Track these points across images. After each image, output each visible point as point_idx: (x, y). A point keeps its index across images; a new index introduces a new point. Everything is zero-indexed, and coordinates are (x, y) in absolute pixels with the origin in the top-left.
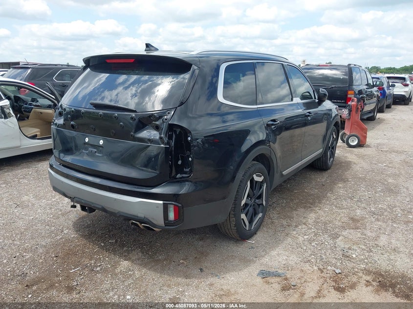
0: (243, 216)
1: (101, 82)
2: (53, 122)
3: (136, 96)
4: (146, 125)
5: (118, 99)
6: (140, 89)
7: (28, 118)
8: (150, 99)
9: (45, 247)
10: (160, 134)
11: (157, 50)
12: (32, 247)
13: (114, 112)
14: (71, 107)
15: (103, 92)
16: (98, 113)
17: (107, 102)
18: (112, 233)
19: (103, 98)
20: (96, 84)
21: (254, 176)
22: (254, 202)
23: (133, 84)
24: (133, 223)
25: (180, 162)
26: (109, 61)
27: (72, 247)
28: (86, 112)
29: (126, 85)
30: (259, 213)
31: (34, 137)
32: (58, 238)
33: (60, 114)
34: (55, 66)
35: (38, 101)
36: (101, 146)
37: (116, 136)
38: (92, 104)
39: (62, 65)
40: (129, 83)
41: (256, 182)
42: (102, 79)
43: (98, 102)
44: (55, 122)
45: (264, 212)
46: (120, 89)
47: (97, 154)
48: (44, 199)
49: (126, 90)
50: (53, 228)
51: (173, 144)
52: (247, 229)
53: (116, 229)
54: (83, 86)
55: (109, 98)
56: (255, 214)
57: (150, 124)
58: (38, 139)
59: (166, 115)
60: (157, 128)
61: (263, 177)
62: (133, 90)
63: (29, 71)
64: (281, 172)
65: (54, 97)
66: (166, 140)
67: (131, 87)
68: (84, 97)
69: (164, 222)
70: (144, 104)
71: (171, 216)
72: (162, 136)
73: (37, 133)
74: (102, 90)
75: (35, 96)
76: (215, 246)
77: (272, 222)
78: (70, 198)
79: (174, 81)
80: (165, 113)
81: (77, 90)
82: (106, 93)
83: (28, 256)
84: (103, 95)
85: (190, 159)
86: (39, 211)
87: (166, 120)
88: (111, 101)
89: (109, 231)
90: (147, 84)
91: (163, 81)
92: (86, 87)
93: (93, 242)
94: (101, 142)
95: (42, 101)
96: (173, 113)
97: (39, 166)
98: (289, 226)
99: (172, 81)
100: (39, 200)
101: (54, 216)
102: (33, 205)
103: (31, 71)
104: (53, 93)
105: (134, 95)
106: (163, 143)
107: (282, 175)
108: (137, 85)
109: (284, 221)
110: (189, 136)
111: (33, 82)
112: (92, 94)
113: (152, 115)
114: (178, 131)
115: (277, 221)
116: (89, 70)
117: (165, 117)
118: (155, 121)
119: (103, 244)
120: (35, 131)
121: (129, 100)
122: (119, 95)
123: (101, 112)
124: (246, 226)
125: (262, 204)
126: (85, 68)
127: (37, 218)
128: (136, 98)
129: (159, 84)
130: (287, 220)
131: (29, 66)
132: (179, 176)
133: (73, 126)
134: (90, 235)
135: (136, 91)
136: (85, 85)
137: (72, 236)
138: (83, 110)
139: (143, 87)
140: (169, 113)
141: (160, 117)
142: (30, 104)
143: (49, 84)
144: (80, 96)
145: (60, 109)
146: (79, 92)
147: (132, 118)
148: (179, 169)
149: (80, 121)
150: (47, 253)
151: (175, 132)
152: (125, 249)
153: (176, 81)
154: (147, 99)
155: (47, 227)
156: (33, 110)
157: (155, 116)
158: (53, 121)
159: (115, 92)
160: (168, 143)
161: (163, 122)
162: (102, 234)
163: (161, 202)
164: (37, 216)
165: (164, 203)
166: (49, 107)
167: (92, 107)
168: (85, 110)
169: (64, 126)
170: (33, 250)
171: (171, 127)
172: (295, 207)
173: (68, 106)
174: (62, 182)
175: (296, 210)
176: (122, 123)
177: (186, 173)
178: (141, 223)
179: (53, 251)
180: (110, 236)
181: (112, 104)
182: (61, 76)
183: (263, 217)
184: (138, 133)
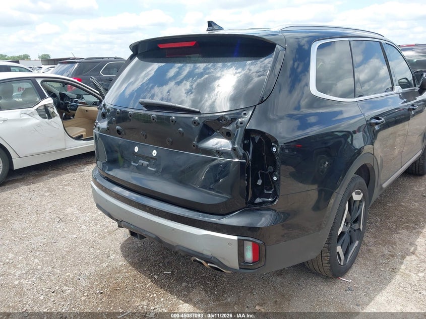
0: (339, 249)
1: (149, 77)
2: (96, 126)
3: (192, 93)
4: (214, 132)
5: (170, 97)
6: (196, 83)
7: (73, 116)
8: (209, 96)
9: (89, 278)
10: (233, 143)
11: (221, 29)
12: (73, 277)
13: (170, 115)
14: (116, 107)
15: (152, 87)
16: (149, 116)
17: (157, 101)
18: (167, 260)
19: (152, 97)
20: (144, 79)
21: (354, 194)
22: (351, 227)
23: (187, 78)
24: (195, 261)
25: (260, 182)
26: (162, 46)
27: (119, 280)
28: (135, 114)
29: (178, 80)
30: (355, 241)
31: (79, 138)
32: (104, 265)
33: (104, 116)
34: (102, 59)
35: (83, 98)
36: (154, 158)
37: (172, 145)
38: (142, 103)
39: (109, 58)
40: (182, 77)
41: (355, 201)
42: (150, 73)
43: (148, 100)
44: (97, 126)
45: (361, 239)
46: (172, 84)
47: (149, 168)
48: (89, 212)
49: (179, 85)
50: (98, 251)
51: (250, 157)
52: (342, 264)
53: (171, 255)
54: (130, 82)
55: (160, 96)
56: (351, 242)
57: (218, 130)
58: (84, 140)
59: (242, 117)
60: (228, 135)
61: (362, 194)
62: (187, 85)
63: (76, 65)
64: (381, 185)
65: (98, 92)
66: (241, 152)
67: (185, 82)
68: (131, 95)
69: (239, 264)
70: (203, 102)
71: (249, 256)
72: (236, 146)
73: (83, 134)
74: (151, 85)
75: (81, 92)
76: (299, 284)
77: (369, 250)
78: (117, 220)
79: (240, 73)
80: (239, 114)
81: (122, 85)
82: (156, 90)
83: (69, 290)
84: (153, 92)
85: (275, 178)
86: (83, 227)
87: (241, 123)
88: (162, 99)
89: (164, 258)
90: (203, 78)
91: (223, 73)
92: (133, 83)
93: (144, 273)
94: (155, 153)
95: (88, 98)
96: (250, 113)
97: (85, 170)
98: (392, 256)
99: (236, 73)
100: (83, 213)
101: (99, 235)
102: (77, 219)
103: (78, 65)
104: (97, 89)
105: (189, 92)
106: (238, 157)
107: (382, 188)
108: (191, 79)
109: (384, 249)
110: (273, 146)
111: (80, 77)
112: (141, 90)
113: (222, 117)
114: (257, 138)
115: (375, 249)
116: (136, 59)
117: (240, 120)
118: (225, 125)
119: (156, 277)
120: (80, 131)
121: (183, 98)
122: (171, 92)
123: (154, 114)
124: (340, 260)
125: (359, 229)
126: (132, 58)
127: (81, 237)
128: (192, 95)
129: (219, 78)
130: (388, 248)
131: (76, 61)
132: (258, 200)
133: (118, 131)
134: (141, 262)
135: (191, 86)
136: (132, 80)
137: (120, 264)
138: (131, 111)
139: (199, 81)
140: (245, 114)
141: (234, 119)
142: (76, 102)
143: (94, 79)
144: (128, 92)
145: (103, 110)
146: (126, 88)
147: (195, 122)
148: (259, 192)
149: (127, 124)
150: (91, 287)
151: (253, 139)
152: (184, 284)
153: (243, 72)
154: (206, 96)
155: (92, 250)
156: (79, 107)
157: (226, 119)
158: (95, 124)
159: (166, 88)
160: (244, 157)
161: (237, 127)
162: (155, 261)
163: (235, 238)
164: (81, 234)
165: (238, 239)
166: (95, 104)
167: (142, 107)
168: (133, 110)
169: (108, 130)
170: (75, 283)
171: (248, 133)
172: (394, 227)
173: (112, 106)
174: (107, 201)
175: (396, 232)
176: (181, 129)
177: (268, 196)
178: (207, 262)
179: (98, 285)
180: (164, 265)
181: (164, 103)
182: (108, 70)
183: (359, 245)
184: (203, 142)
